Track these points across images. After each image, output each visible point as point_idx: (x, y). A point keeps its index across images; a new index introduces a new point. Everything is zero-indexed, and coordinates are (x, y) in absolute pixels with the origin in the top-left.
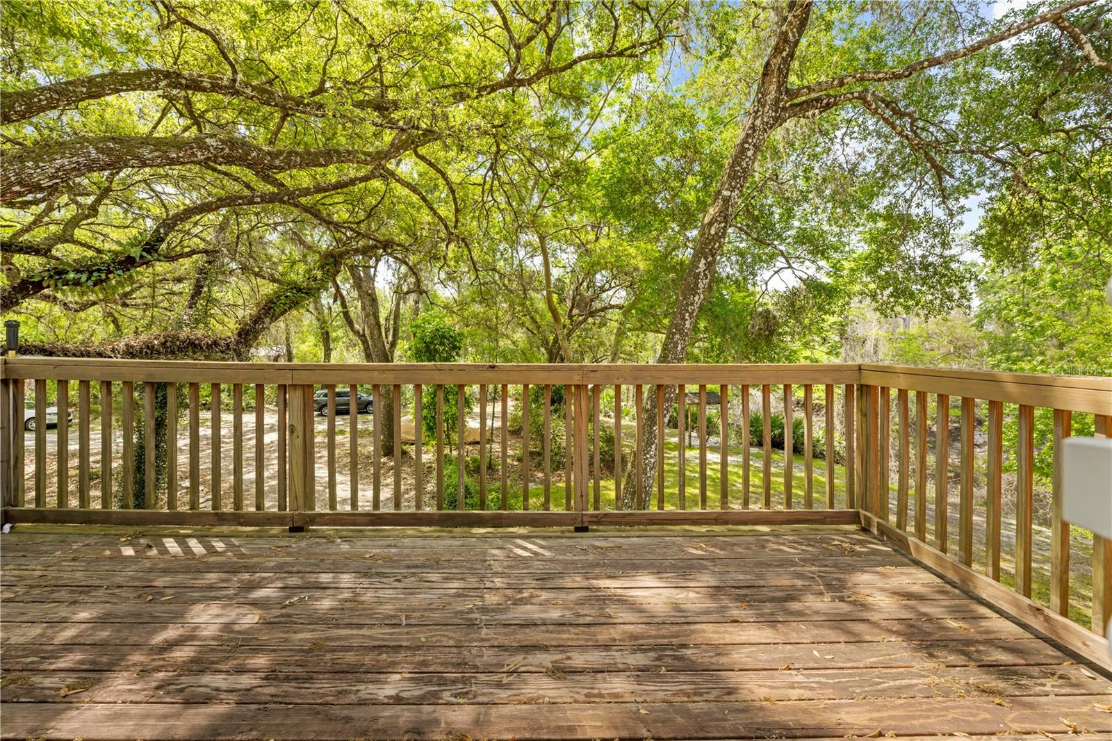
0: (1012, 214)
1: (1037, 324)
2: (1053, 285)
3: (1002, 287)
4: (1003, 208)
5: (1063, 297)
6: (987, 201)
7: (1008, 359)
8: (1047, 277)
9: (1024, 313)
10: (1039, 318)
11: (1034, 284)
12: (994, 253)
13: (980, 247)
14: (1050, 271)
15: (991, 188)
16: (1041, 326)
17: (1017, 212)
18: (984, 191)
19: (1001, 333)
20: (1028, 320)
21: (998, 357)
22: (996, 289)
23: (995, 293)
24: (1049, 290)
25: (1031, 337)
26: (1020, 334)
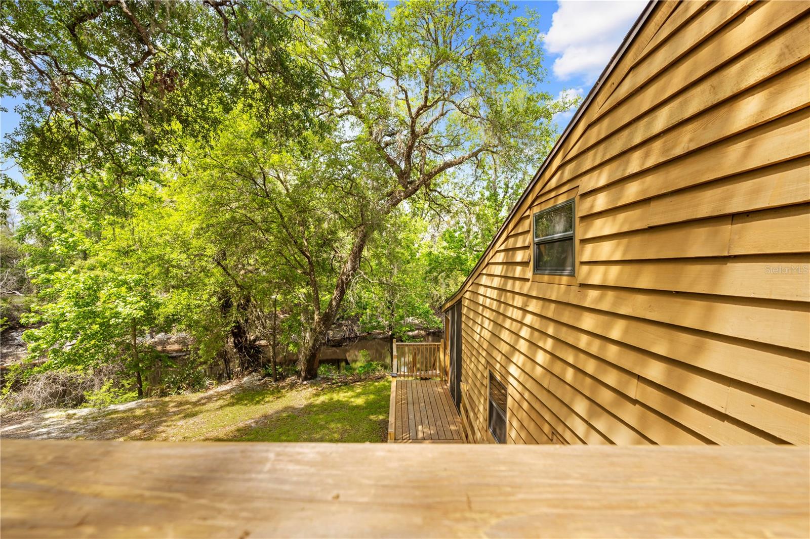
0: (50, 130)
1: (71, 240)
2: (83, 208)
3: (41, 208)
4: (41, 120)
5: (89, 220)
6: (25, 108)
7: (45, 270)
8: (78, 202)
9: (60, 228)
10: (73, 236)
11: (68, 206)
12: (32, 164)
13: (16, 154)
14: (81, 197)
15: (28, 95)
16: (73, 241)
17: (55, 130)
18: (21, 96)
19: (40, 247)
20: (64, 236)
21: (38, 267)
22: (35, 209)
23: (35, 212)
24: (79, 212)
25: (66, 250)
26: (57, 248)
